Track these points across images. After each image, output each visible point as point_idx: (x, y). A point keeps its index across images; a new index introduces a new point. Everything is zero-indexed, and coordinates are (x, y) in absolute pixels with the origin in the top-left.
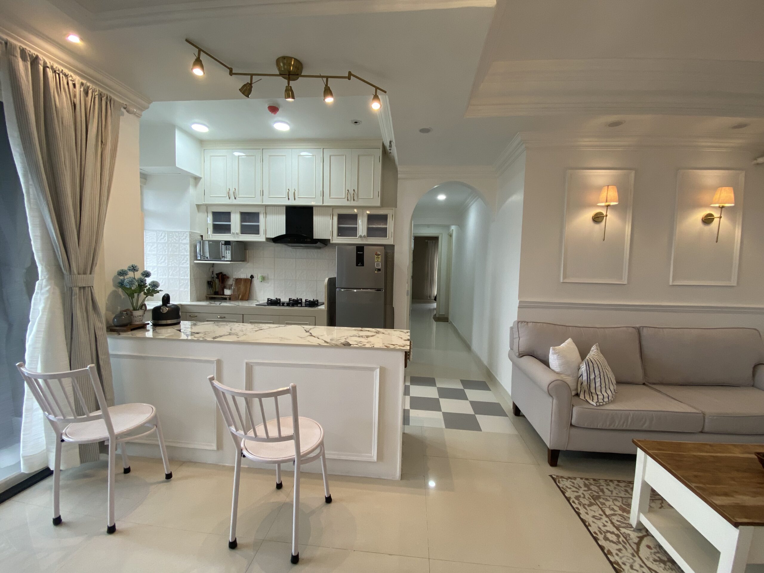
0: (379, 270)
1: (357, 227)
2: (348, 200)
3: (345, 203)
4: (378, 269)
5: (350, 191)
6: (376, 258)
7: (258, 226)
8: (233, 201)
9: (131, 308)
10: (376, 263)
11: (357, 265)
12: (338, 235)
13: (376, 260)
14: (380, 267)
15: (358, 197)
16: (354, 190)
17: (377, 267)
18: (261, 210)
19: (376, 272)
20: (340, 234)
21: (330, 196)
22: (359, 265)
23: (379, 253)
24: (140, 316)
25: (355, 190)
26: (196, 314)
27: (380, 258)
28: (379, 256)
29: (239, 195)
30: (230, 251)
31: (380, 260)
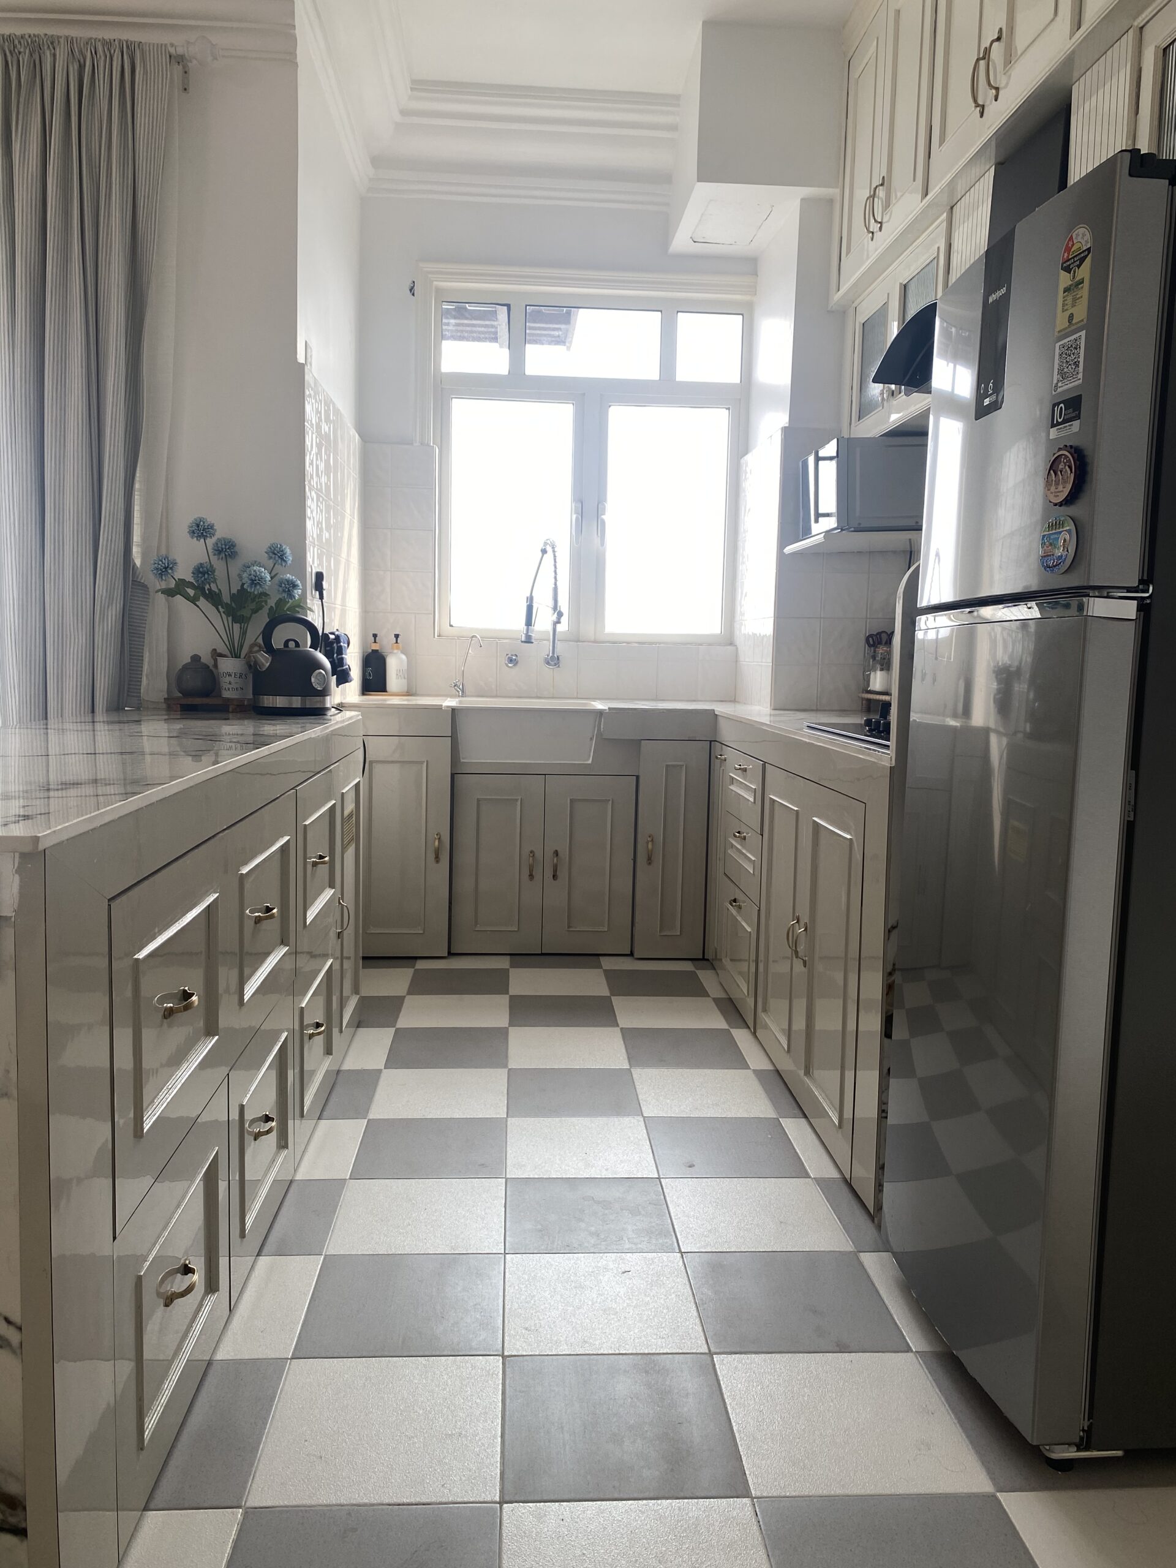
6: (1061, 297)
8: (878, 244)
11: (979, 411)
13: (1062, 319)
14: (1078, 381)
17: (1061, 388)
18: (939, 242)
22: (986, 402)
23: (1080, 240)
28: (1079, 274)
29: (888, 205)
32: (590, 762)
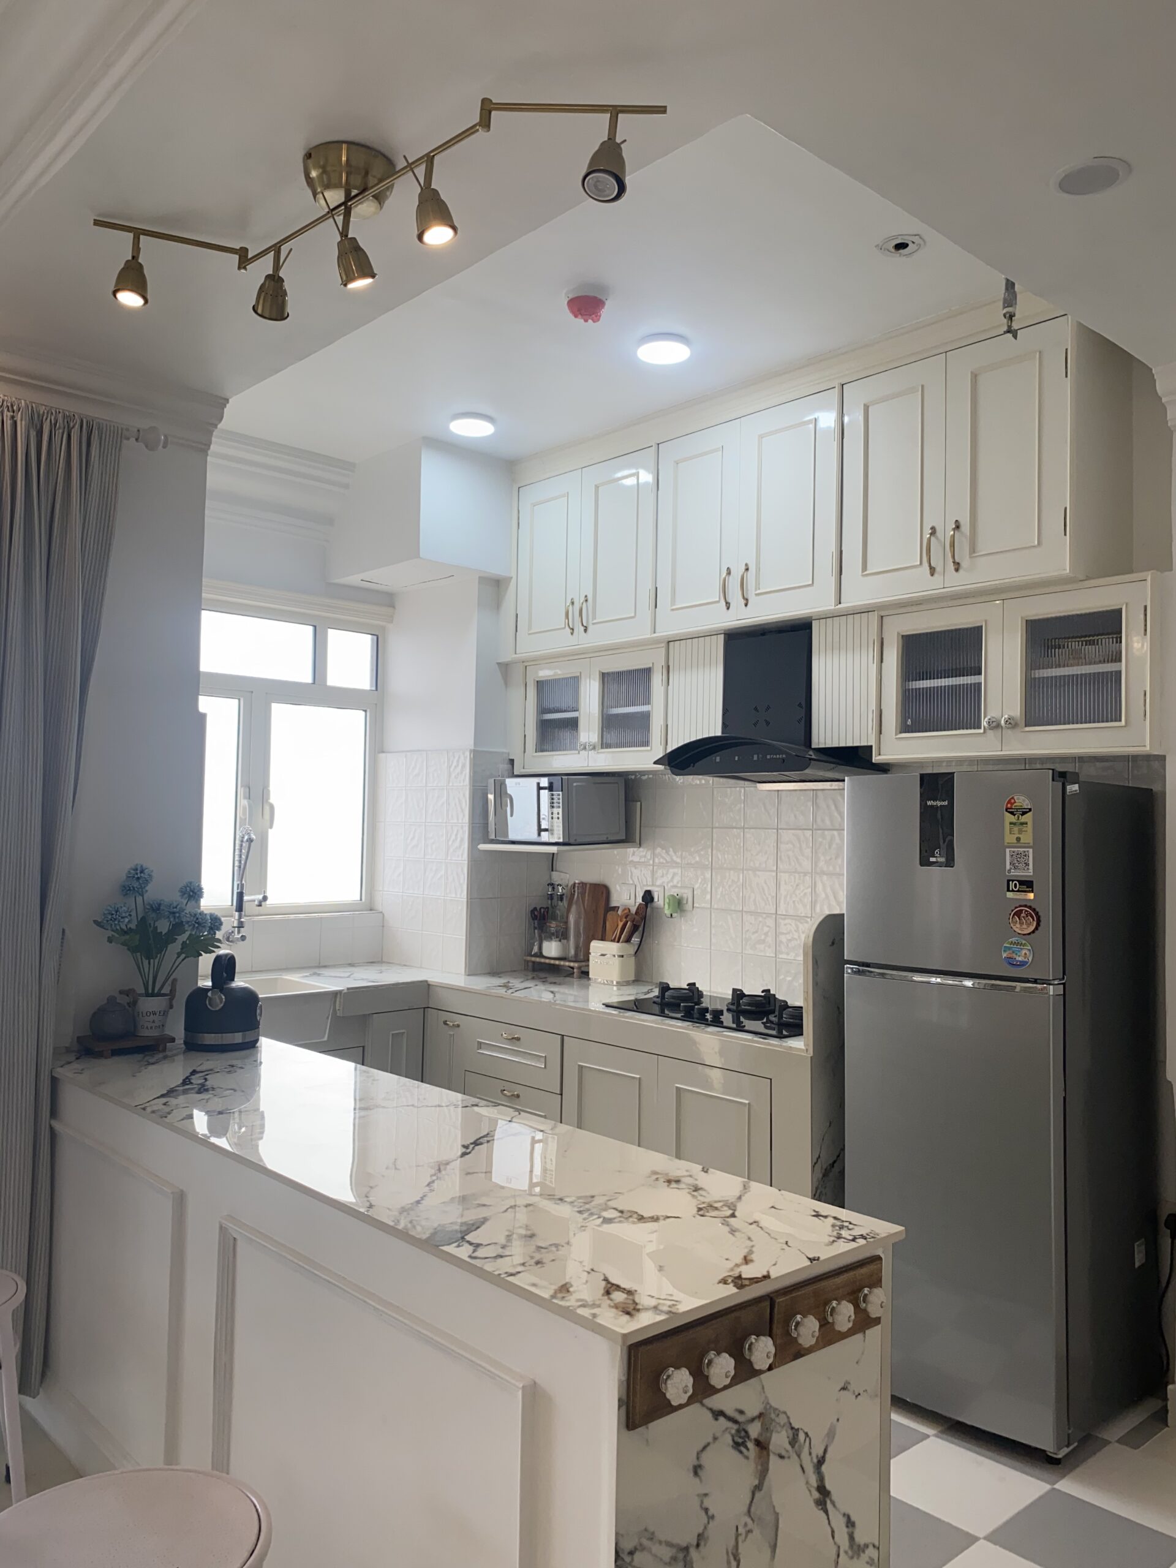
0: (1027, 885)
1: (980, 684)
2: (932, 571)
3: (921, 584)
4: (1021, 883)
5: (940, 533)
6: (1007, 826)
7: (646, 717)
8: (582, 641)
9: (141, 990)
10: (1008, 850)
11: (924, 862)
12: (905, 728)
13: (1010, 838)
14: (1029, 873)
15: (973, 550)
16: (958, 527)
17: (1014, 873)
18: (654, 659)
19: (1010, 895)
20: (909, 722)
21: (865, 567)
22: (932, 859)
23: (1022, 801)
24: (154, 1014)
25: (962, 523)
26: (459, 1020)
27: (1030, 825)
28: (1023, 819)
29: (594, 618)
30: (560, 810)
31: (1027, 837)
32: (326, 1039)
